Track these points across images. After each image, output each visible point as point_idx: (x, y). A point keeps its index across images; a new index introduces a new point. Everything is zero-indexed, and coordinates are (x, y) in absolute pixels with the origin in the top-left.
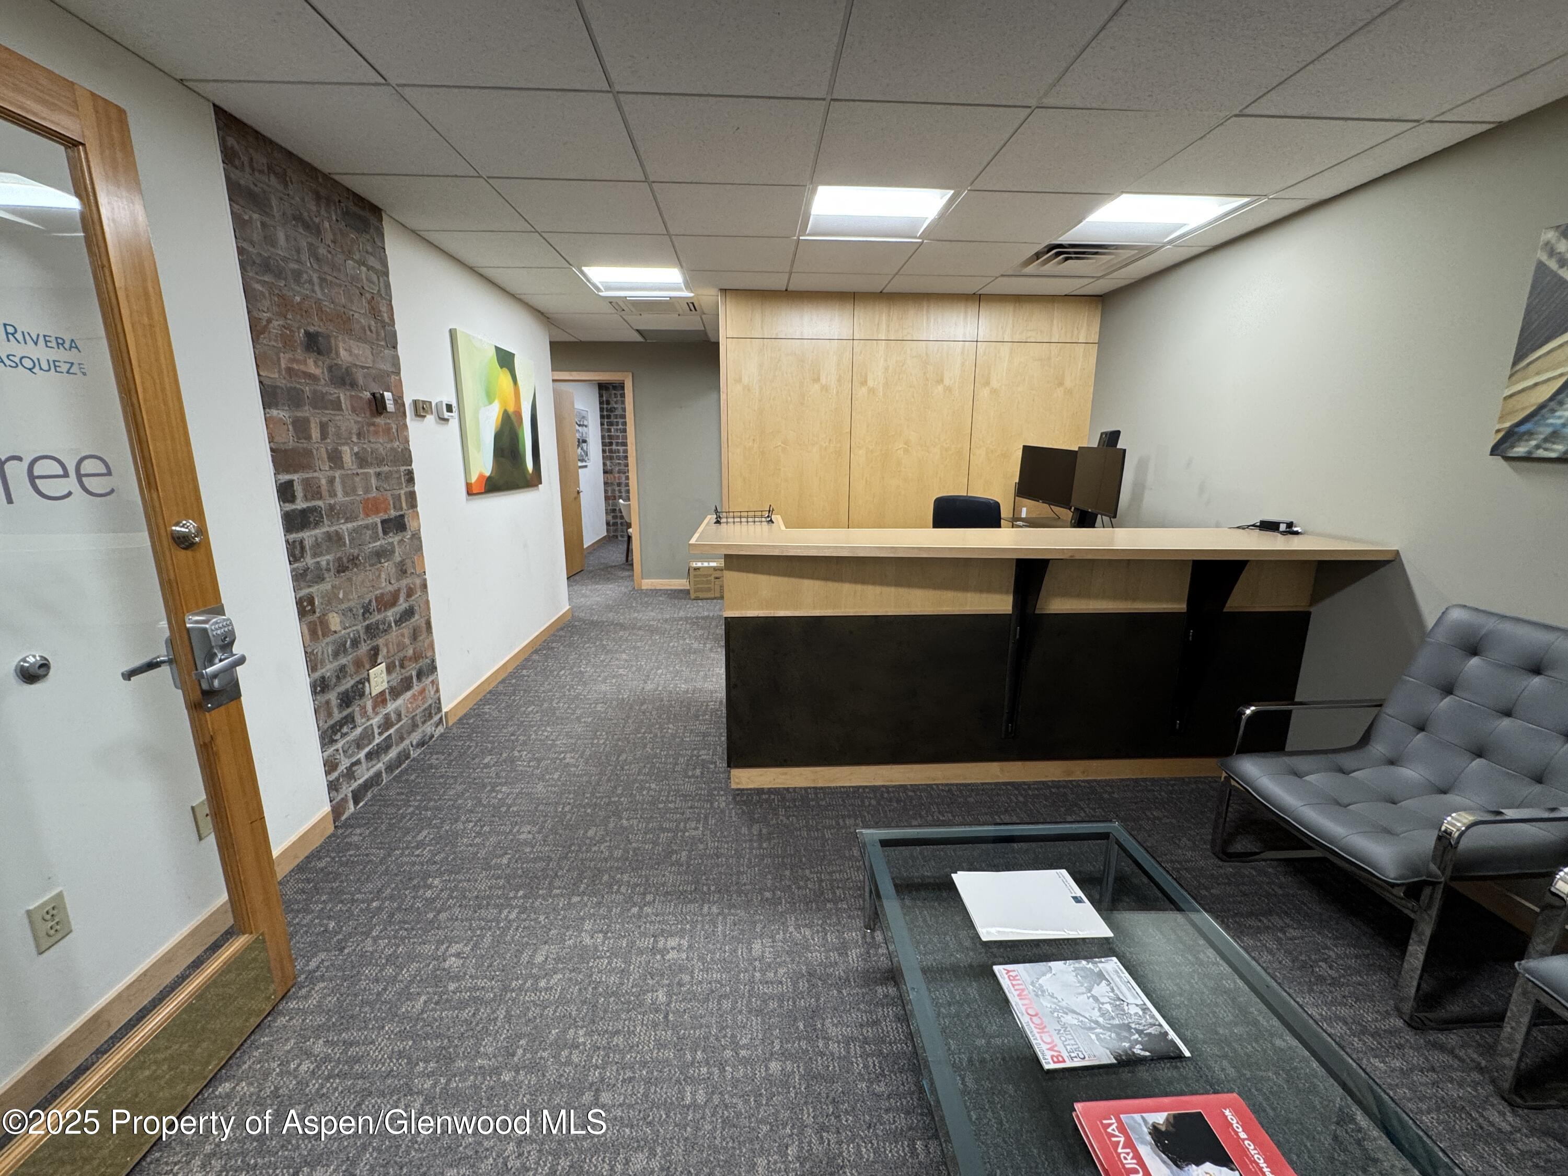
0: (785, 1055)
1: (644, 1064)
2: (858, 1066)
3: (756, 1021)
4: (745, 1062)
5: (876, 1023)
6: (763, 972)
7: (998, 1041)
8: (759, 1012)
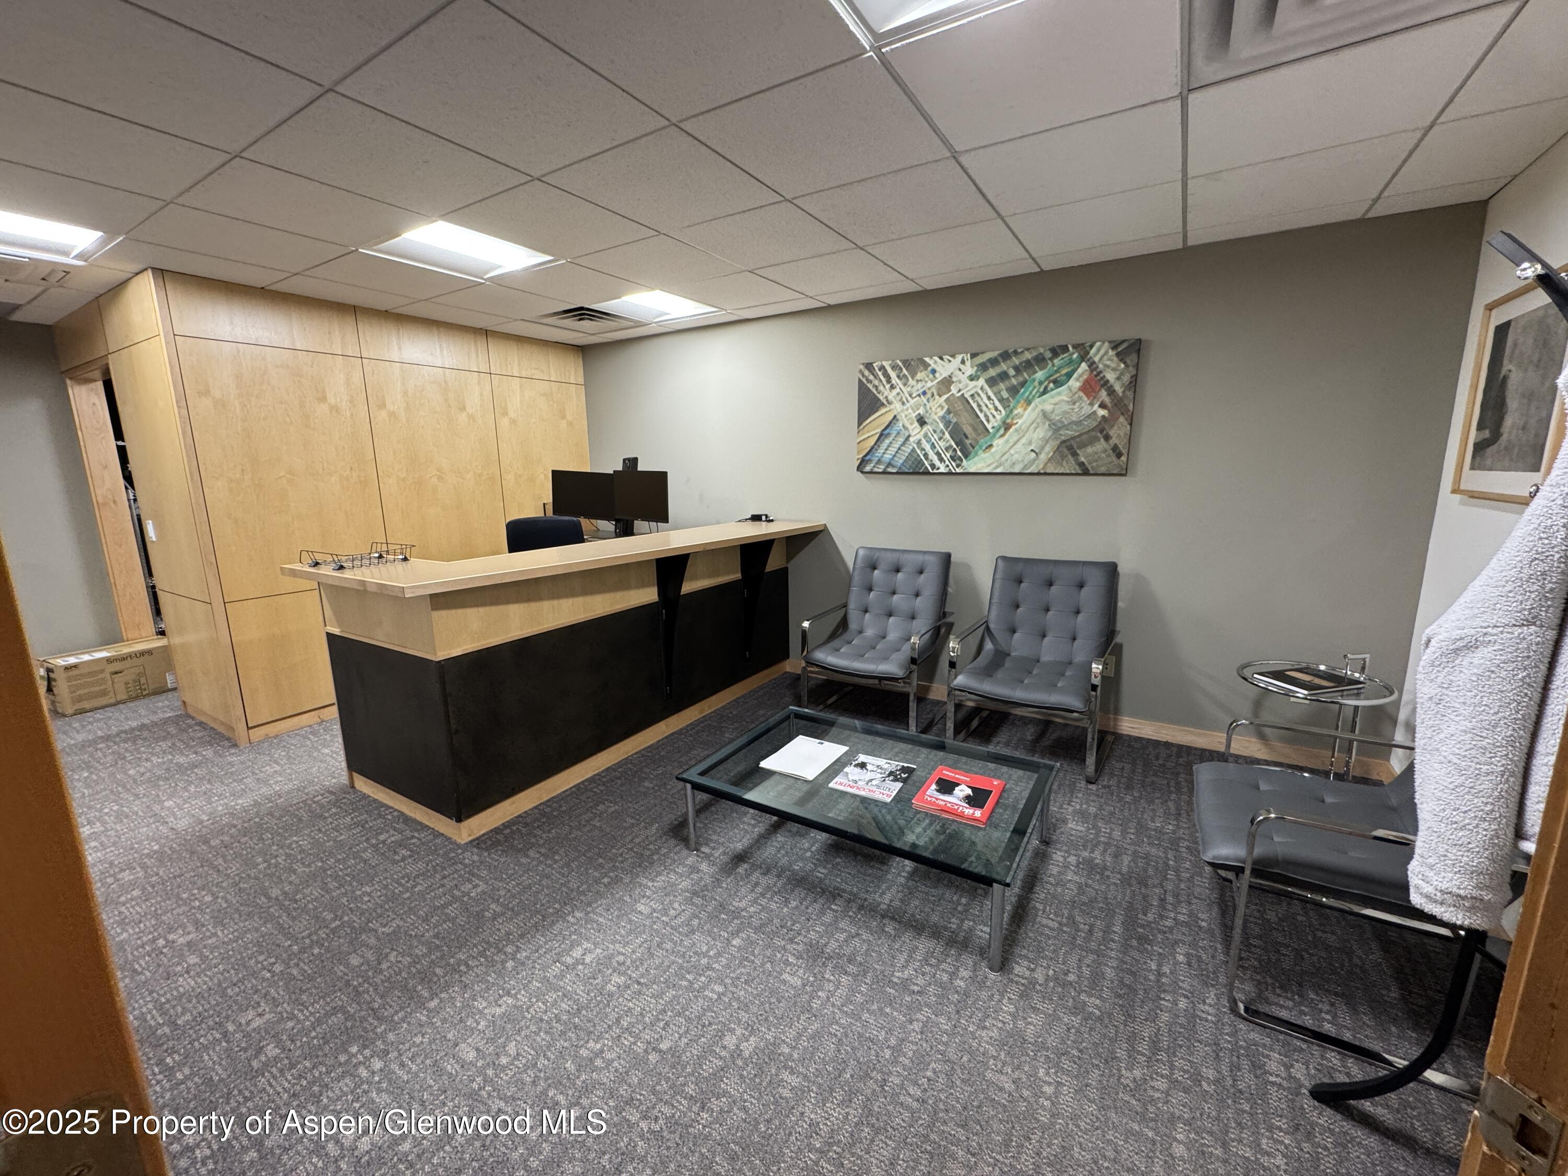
0: (735, 934)
1: (664, 1011)
2: (773, 906)
3: (696, 936)
4: (719, 954)
5: (757, 884)
6: (666, 914)
7: (814, 849)
8: (693, 932)
